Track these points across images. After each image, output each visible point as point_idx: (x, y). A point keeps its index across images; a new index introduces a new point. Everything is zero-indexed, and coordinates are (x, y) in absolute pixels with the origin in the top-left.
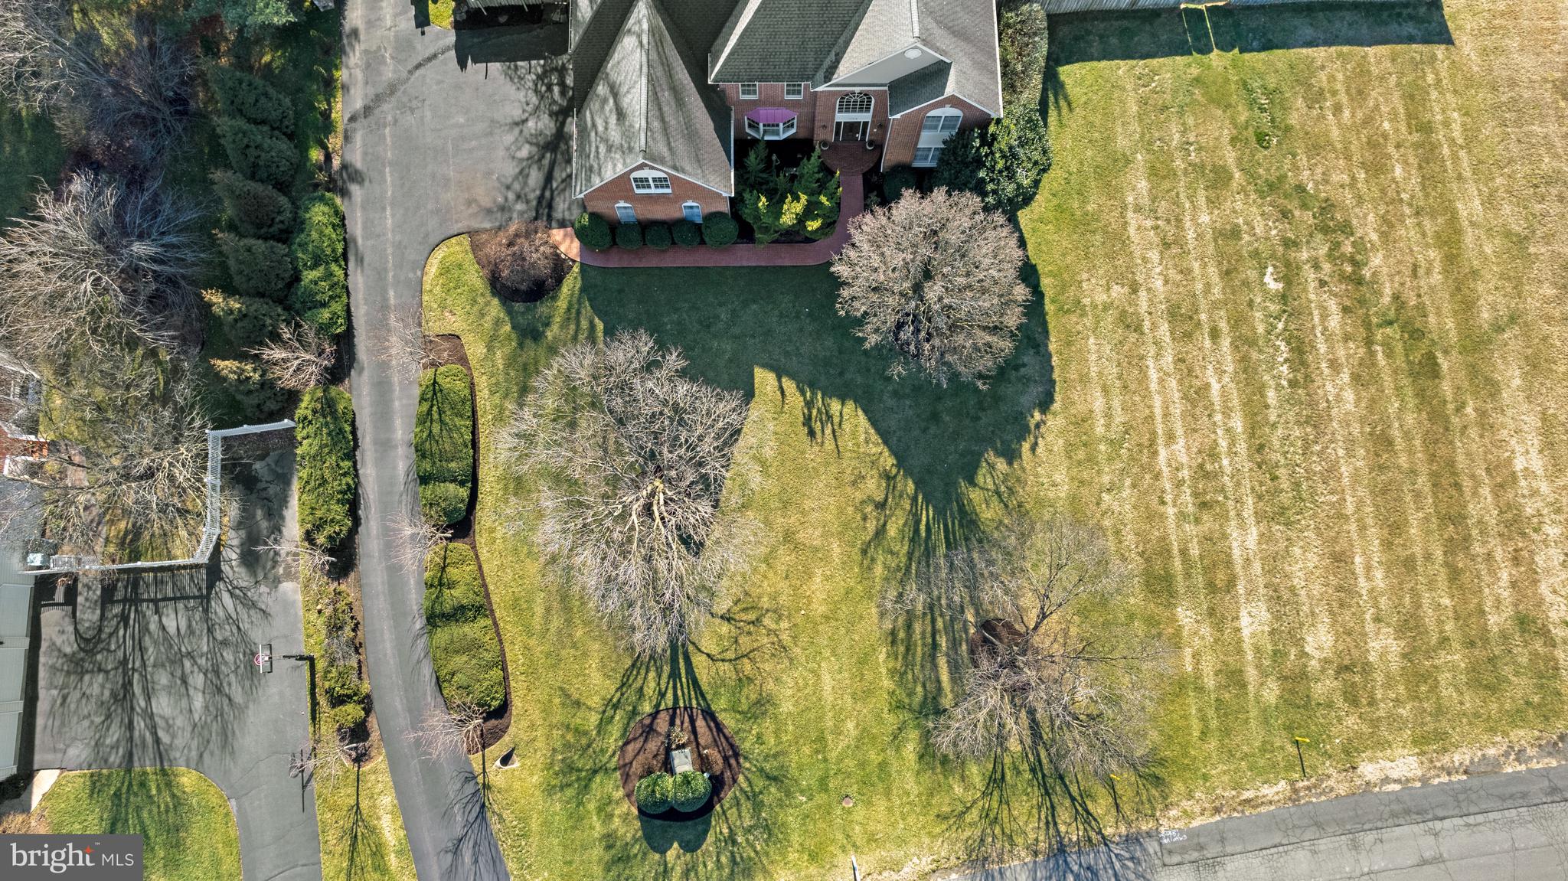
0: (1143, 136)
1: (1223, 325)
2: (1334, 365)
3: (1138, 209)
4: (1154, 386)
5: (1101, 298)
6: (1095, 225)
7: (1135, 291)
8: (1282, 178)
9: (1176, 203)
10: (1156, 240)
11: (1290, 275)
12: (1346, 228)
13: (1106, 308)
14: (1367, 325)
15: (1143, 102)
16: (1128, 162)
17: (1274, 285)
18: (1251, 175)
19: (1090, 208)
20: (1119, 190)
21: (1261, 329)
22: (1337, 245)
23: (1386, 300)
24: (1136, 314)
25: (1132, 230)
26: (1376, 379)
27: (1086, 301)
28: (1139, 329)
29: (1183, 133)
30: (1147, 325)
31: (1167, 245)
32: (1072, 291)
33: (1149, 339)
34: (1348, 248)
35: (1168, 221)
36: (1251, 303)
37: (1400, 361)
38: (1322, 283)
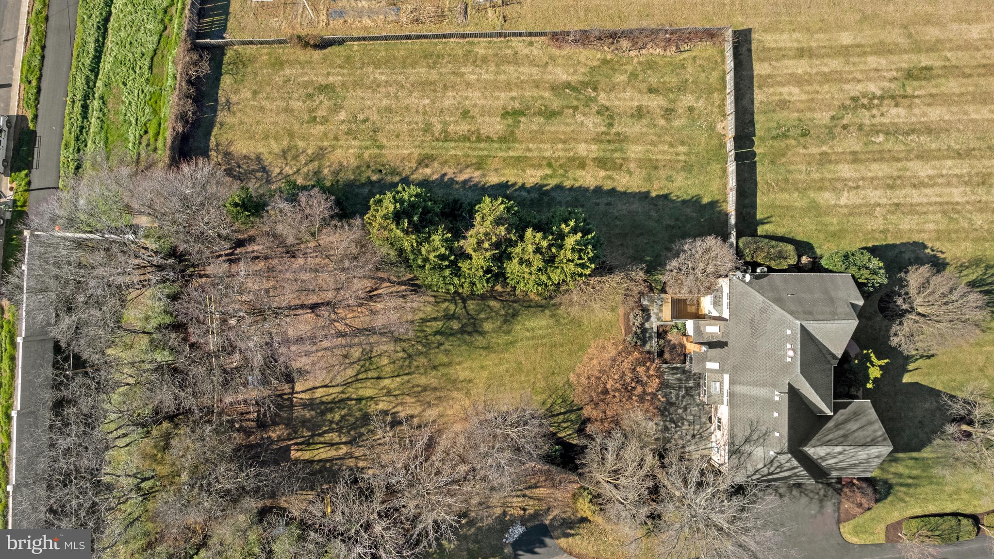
0: (800, 192)
1: (899, 165)
2: (924, 114)
3: (839, 199)
4: (925, 200)
5: (881, 221)
6: (845, 221)
7: (879, 205)
8: (826, 126)
9: (837, 180)
10: (854, 191)
11: (876, 130)
12: (855, 99)
13: (885, 219)
14: (905, 97)
15: (783, 190)
16: (815, 202)
17: (881, 138)
18: (823, 142)
19: (835, 221)
20: (829, 207)
21: (903, 147)
22: (864, 106)
23: (893, 86)
24: (890, 205)
25: (850, 203)
26: (931, 95)
27: (882, 228)
28: (897, 205)
29: (800, 172)
30: (896, 201)
31: (858, 187)
32: (877, 235)
33: (902, 201)
34: (865, 101)
35: (846, 185)
36: (889, 151)
37: (924, 83)
38: (882, 115)
